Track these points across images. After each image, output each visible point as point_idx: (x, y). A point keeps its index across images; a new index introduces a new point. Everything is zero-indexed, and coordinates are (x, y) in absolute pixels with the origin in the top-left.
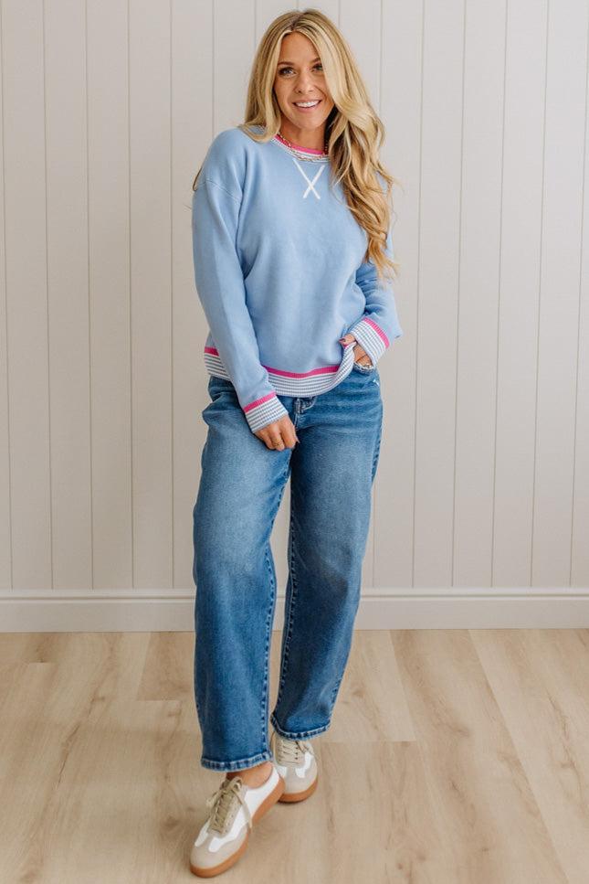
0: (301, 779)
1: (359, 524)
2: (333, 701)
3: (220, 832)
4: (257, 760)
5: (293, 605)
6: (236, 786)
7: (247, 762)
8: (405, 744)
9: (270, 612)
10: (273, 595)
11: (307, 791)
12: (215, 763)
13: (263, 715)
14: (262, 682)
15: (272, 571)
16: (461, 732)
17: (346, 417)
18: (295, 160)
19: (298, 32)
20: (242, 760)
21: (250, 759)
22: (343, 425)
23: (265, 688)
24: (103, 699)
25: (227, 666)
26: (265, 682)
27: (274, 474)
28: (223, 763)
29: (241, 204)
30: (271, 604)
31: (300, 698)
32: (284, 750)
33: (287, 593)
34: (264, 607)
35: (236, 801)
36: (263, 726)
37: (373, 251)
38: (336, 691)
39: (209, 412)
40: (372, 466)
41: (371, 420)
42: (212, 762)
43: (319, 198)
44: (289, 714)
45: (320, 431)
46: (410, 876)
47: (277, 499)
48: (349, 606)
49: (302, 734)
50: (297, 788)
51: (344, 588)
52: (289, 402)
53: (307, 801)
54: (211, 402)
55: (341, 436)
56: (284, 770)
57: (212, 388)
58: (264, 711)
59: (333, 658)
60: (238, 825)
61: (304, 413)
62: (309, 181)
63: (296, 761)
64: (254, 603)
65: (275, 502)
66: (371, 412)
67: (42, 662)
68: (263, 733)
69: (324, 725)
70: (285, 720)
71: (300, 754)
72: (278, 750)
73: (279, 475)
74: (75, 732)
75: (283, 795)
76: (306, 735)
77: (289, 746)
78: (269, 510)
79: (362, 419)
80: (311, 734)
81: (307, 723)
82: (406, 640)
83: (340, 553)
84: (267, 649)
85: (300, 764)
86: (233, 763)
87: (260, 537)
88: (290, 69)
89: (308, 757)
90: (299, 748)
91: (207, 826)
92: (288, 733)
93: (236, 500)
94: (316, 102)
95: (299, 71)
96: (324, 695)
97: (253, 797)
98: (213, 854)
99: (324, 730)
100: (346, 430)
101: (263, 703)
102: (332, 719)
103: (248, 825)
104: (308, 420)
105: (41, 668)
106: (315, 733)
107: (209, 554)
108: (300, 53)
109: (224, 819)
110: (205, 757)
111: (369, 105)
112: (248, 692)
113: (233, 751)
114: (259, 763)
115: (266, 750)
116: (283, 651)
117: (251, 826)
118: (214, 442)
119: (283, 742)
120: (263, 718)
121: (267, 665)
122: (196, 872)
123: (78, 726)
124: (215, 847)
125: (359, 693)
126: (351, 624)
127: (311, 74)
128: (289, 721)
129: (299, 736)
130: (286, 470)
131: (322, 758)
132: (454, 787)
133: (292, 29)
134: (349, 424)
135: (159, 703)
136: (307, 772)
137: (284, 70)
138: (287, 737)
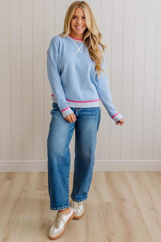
0: (79, 213)
1: (94, 142)
2: (88, 191)
3: (57, 228)
4: (65, 207)
5: (76, 165)
6: (60, 215)
7: (62, 208)
8: (108, 203)
9: (69, 166)
10: (69, 162)
11: (81, 216)
12: (53, 208)
13: (67, 195)
14: (67, 186)
15: (69, 155)
16: (123, 200)
17: (89, 113)
18: (75, 43)
19: (80, 7)
20: (61, 207)
21: (63, 207)
22: (89, 115)
23: (68, 188)
24: (25, 190)
25: (56, 181)
26: (68, 186)
27: (70, 129)
28: (55, 208)
29: (58, 56)
30: (69, 164)
31: (78, 190)
32: (75, 204)
33: (75, 162)
34: (67, 165)
35: (61, 219)
36: (67, 198)
37: (97, 68)
38: (89, 188)
39: (52, 111)
40: (97, 127)
41: (97, 114)
42: (52, 208)
43: (81, 53)
44: (76, 195)
45: (83, 117)
46: (109, 240)
47: (71, 136)
48: (91, 165)
49: (79, 200)
50: (78, 215)
51: (90, 160)
52: (74, 109)
53: (81, 219)
54: (53, 109)
55: (88, 118)
56: (75, 210)
57: (53, 105)
58: (68, 194)
59: (87, 180)
60: (62, 225)
61: (78, 112)
62: (78, 48)
63: (78, 208)
64: (64, 164)
65: (70, 137)
66: (97, 112)
67: (9, 180)
68: (67, 200)
69: (86, 198)
70: (75, 196)
71: (79, 206)
72: (73, 205)
73: (71, 129)
74: (18, 200)
75: (74, 217)
76: (80, 201)
77: (76, 204)
78: (68, 139)
79: (94, 114)
80: (82, 200)
81: (81, 197)
82: (108, 174)
83: (89, 150)
84: (68, 176)
85: (79, 209)
86: (58, 208)
87: (65, 146)
88: (76, 17)
89: (81, 207)
90: (79, 204)
91: (53, 226)
92: (76, 200)
93: (59, 136)
94: (82, 27)
95: (78, 18)
96: (85, 190)
97: (65, 217)
98: (55, 233)
99: (86, 199)
100: (90, 117)
101: (67, 192)
102: (88, 196)
103: (64, 225)
104: (79, 114)
105: (8, 182)
106: (83, 200)
107: (51, 151)
108: (79, 13)
109: (58, 224)
110: (51, 207)
111: (97, 29)
112: (63, 189)
113: (58, 205)
114: (66, 208)
115: (68, 205)
116: (74, 177)
117: (65, 225)
118: (53, 119)
119: (74, 202)
120: (67, 196)
121: (68, 181)
122: (51, 239)
123: (19, 198)
124: (55, 232)
125: (95, 189)
126: (92, 170)
127: (81, 19)
128: (76, 196)
129: (79, 201)
130: (74, 128)
131: (85, 206)
132: (121, 215)
133: (78, 6)
134: (91, 115)
135: (41, 192)
136: (81, 211)
137: (74, 17)
138: (75, 201)
